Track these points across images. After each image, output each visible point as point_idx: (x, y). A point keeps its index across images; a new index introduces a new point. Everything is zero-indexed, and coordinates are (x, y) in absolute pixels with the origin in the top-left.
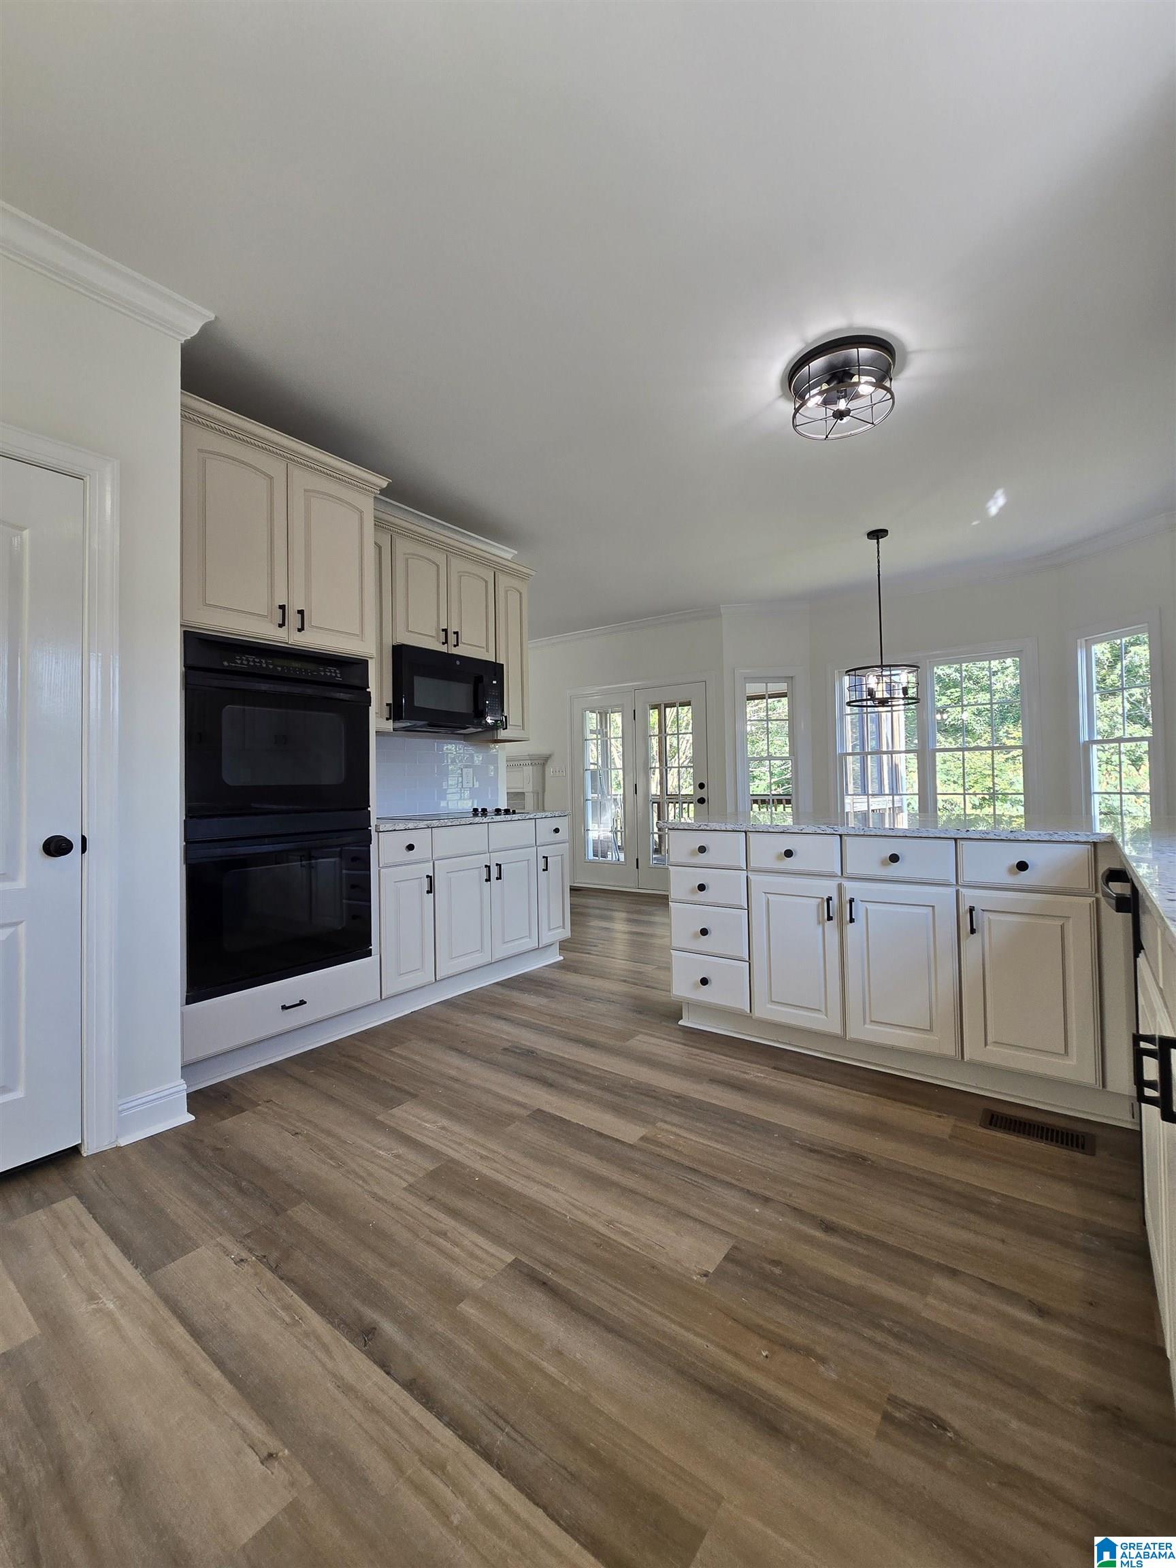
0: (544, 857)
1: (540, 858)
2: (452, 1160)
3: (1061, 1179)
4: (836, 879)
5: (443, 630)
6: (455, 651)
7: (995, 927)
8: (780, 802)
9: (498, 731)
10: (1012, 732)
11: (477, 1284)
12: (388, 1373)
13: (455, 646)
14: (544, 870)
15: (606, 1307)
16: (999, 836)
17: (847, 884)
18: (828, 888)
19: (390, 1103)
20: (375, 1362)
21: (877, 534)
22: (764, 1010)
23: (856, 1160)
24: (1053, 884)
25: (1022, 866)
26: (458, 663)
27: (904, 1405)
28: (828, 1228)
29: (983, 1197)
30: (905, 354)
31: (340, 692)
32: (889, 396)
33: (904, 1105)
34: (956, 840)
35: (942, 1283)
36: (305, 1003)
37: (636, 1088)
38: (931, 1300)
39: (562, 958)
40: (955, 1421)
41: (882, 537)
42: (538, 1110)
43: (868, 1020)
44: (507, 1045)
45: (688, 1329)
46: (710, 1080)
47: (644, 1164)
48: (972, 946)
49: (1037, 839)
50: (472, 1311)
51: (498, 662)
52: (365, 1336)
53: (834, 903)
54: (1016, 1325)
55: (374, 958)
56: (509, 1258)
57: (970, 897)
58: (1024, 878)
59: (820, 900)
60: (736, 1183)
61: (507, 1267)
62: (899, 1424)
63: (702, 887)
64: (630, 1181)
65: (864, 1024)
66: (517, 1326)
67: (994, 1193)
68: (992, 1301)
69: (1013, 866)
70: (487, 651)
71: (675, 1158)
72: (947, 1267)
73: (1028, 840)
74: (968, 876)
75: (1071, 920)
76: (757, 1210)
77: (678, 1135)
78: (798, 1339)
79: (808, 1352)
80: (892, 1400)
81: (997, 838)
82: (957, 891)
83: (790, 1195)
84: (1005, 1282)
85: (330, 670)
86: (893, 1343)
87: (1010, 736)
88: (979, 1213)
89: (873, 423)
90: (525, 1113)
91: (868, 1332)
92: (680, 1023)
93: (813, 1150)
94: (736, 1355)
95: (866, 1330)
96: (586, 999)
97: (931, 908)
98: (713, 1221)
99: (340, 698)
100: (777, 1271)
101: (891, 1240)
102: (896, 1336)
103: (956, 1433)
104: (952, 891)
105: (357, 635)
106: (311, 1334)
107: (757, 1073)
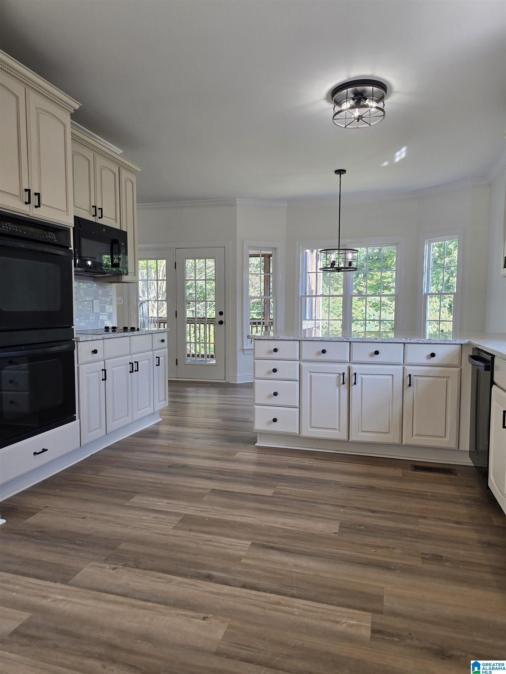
0: (157, 357)
1: (155, 357)
2: (186, 515)
3: (448, 484)
4: (347, 364)
5: (93, 207)
6: (100, 221)
7: (419, 383)
8: (259, 323)
9: (123, 276)
10: (363, 282)
11: (244, 553)
12: (231, 586)
13: (100, 218)
14: (157, 365)
15: (305, 550)
16: (424, 341)
17: (353, 366)
18: (343, 369)
19: (128, 498)
20: (221, 584)
21: (340, 172)
22: (307, 432)
23: (371, 488)
24: (445, 362)
25: (433, 355)
26: (104, 230)
27: (426, 554)
28: (373, 512)
29: (423, 493)
30: (391, 92)
31: (60, 250)
32: (382, 113)
33: (380, 467)
34: (404, 343)
35: (421, 520)
36: (47, 450)
37: (256, 475)
38: (421, 526)
39: (161, 419)
40: (445, 555)
41: (342, 174)
42: (212, 489)
43: (360, 431)
44: (170, 464)
45: (341, 550)
46: (288, 467)
47: (282, 502)
48: (409, 392)
49: (439, 343)
50: (249, 561)
51: (121, 230)
52: (209, 578)
53: (346, 375)
54: (452, 528)
55: (77, 421)
56: (250, 543)
57: (410, 370)
58: (433, 360)
59: (338, 374)
60: (327, 503)
61: (250, 545)
62: (428, 559)
63: (275, 370)
64: (282, 509)
65: (358, 433)
66: (272, 562)
67: (428, 492)
68: (440, 523)
69: (429, 355)
70: (116, 222)
71: (295, 498)
72: (422, 516)
73: (436, 343)
74: (409, 360)
75: (450, 378)
76: (342, 510)
77: (290, 490)
78: (382, 545)
79: (388, 548)
80: (422, 554)
81: (423, 342)
82: (404, 367)
83: (352, 504)
84: (443, 517)
85: (50, 234)
86: (415, 540)
87: (361, 285)
88: (425, 499)
89: (370, 124)
90: (208, 491)
91: (405, 538)
92: (256, 445)
93: (351, 487)
94: (363, 553)
95: (404, 538)
96: (194, 439)
97: (392, 376)
98: (326, 516)
99: (60, 254)
100: (362, 527)
101: (398, 512)
102: (414, 538)
103: (445, 557)
104: (402, 367)
105: (64, 211)
106: (181, 583)
107: (307, 462)
